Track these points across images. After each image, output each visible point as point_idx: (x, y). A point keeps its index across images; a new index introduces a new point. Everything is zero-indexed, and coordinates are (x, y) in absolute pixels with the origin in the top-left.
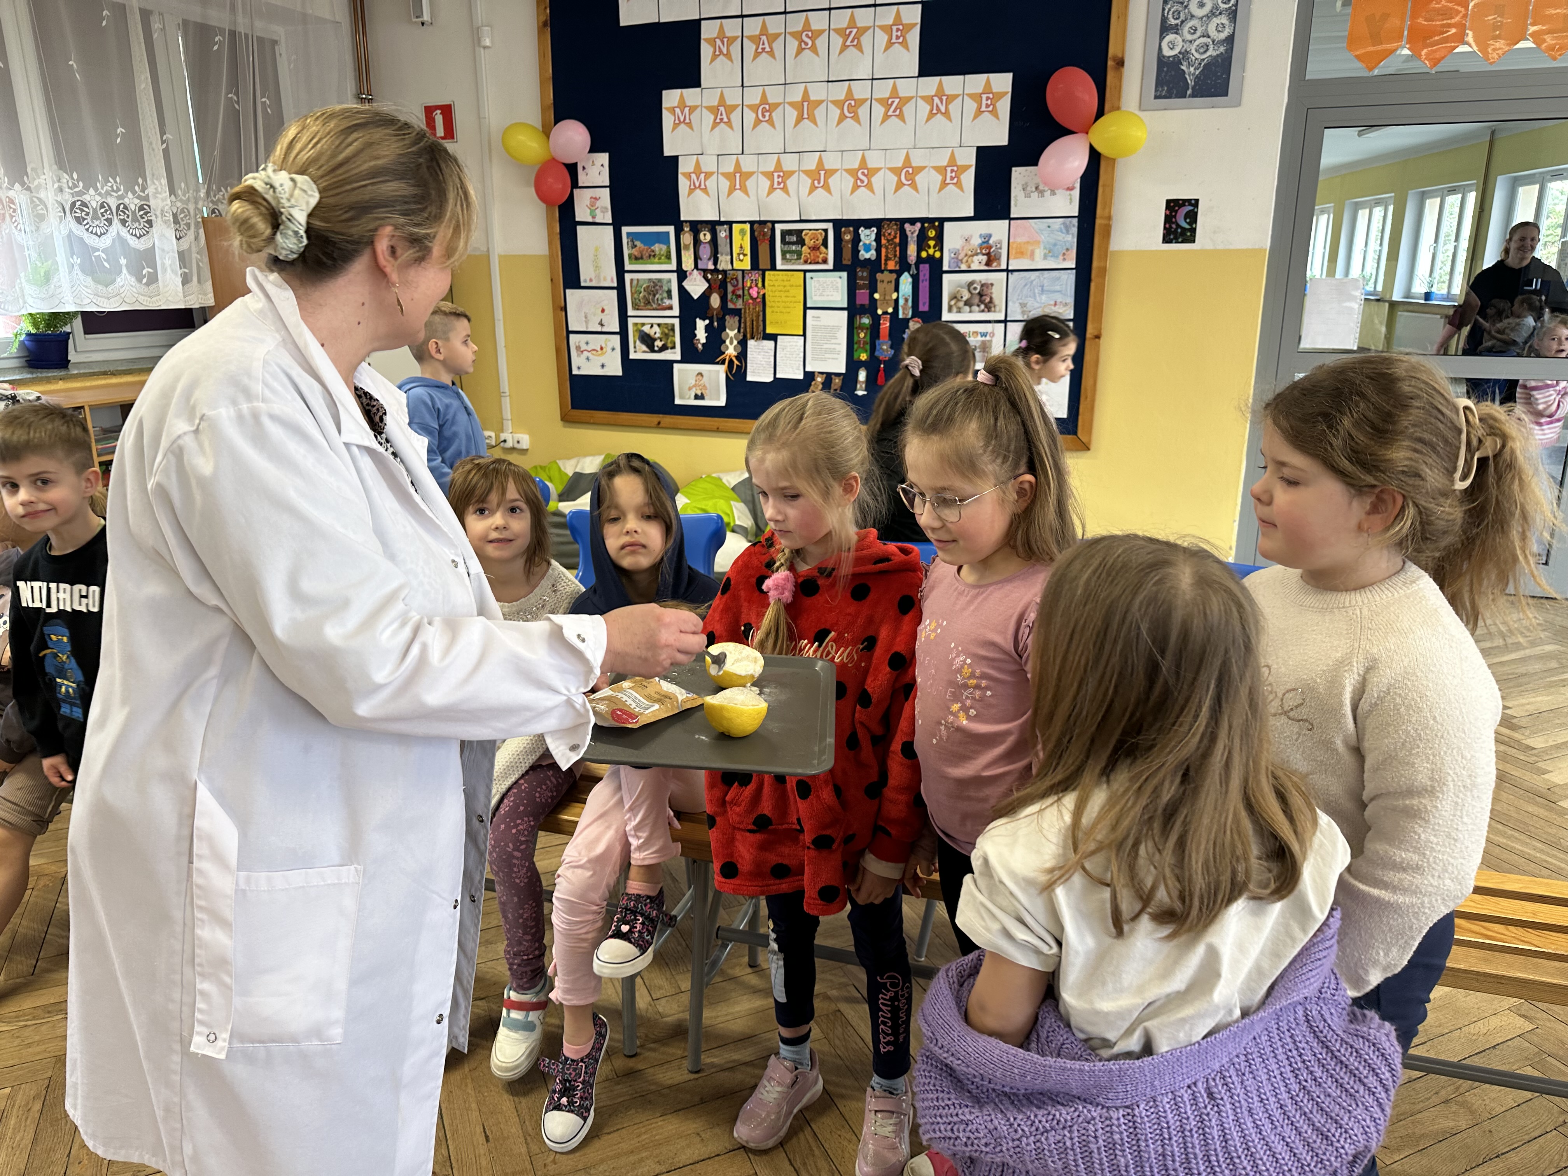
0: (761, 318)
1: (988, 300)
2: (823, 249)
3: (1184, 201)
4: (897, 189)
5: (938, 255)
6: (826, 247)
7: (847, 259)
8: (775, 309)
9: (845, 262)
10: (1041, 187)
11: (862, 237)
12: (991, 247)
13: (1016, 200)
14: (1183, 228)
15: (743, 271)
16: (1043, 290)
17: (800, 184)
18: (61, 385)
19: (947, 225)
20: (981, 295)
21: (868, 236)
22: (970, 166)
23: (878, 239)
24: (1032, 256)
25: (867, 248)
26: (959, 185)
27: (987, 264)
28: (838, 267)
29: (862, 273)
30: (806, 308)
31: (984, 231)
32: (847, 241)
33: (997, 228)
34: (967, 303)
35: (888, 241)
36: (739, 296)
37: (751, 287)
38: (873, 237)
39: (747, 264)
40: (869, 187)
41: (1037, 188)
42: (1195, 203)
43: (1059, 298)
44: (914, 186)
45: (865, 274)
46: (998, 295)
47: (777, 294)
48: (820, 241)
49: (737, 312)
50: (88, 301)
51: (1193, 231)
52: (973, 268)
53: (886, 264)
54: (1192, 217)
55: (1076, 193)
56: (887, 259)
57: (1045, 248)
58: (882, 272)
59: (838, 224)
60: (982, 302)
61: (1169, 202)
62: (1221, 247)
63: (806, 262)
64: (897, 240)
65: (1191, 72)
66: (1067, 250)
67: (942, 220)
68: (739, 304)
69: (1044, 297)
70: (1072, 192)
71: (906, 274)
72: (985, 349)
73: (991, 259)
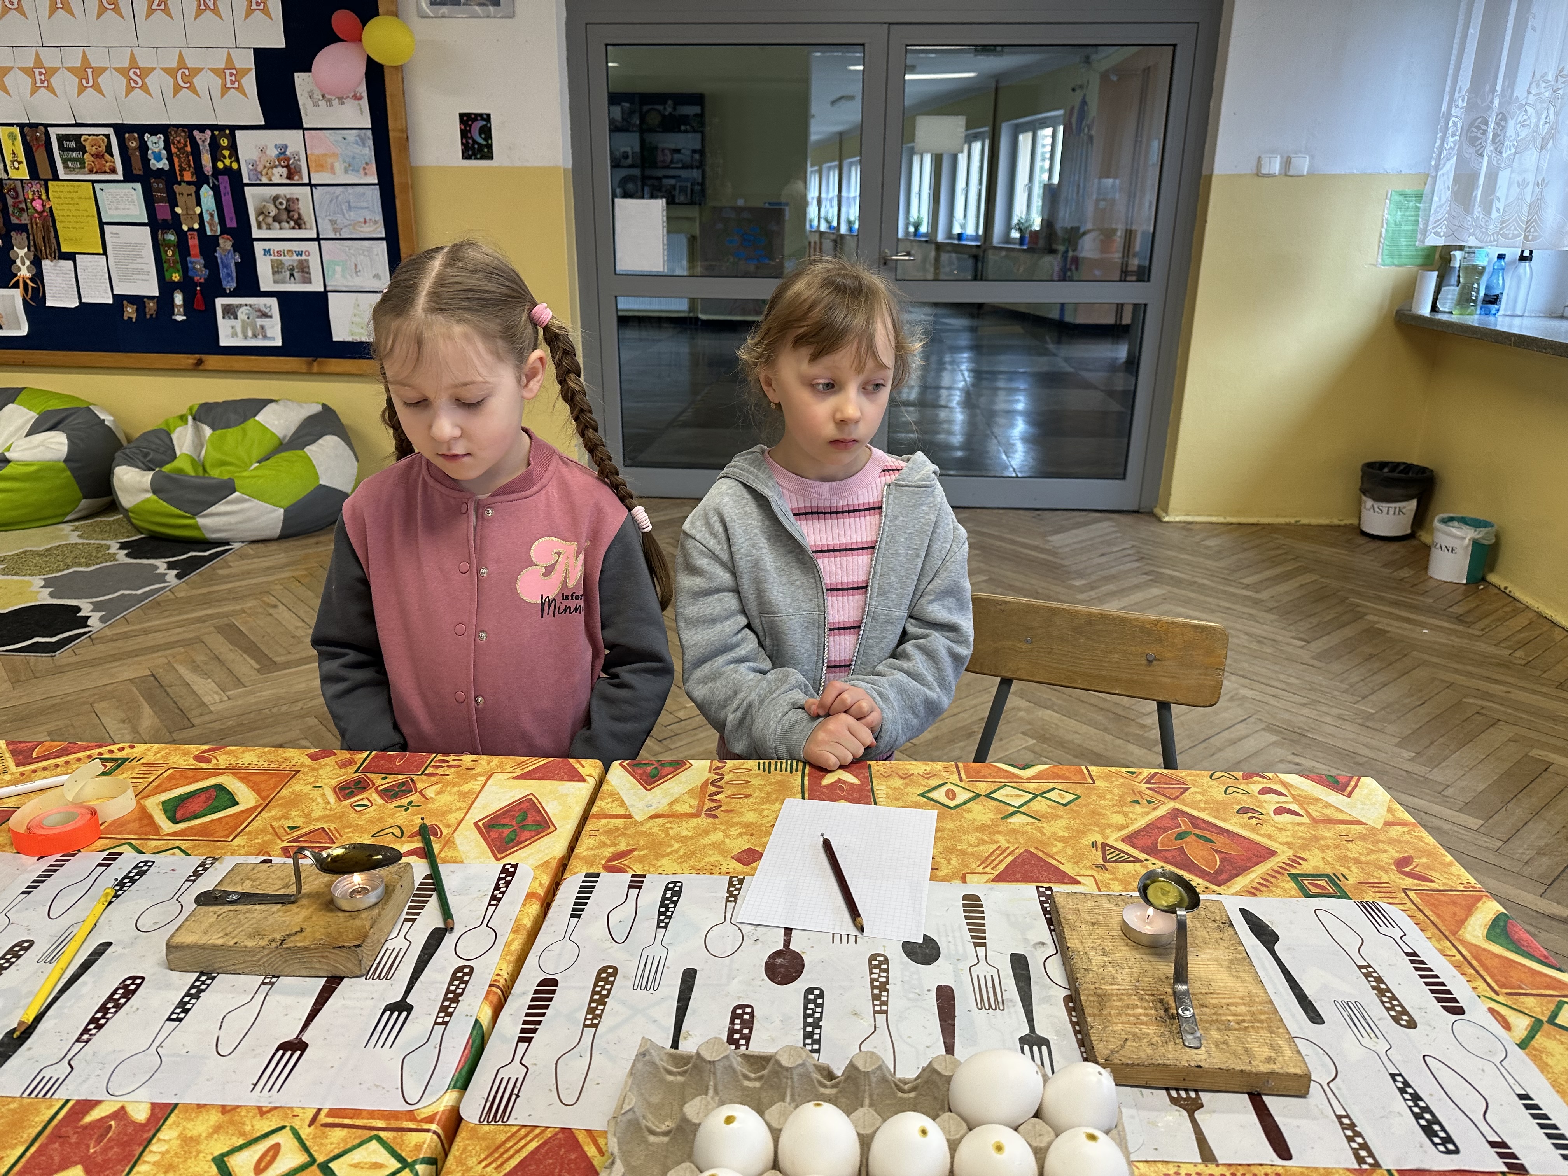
0: (52, 234)
1: (296, 216)
2: (107, 156)
3: (476, 115)
4: (176, 93)
5: (235, 166)
6: (112, 155)
7: (138, 169)
8: (67, 225)
9: (135, 172)
10: (327, 96)
11: (150, 144)
12: (288, 159)
13: (305, 109)
14: (479, 144)
15: (21, 180)
16: (350, 207)
17: (65, 83)
19: (238, 133)
20: (288, 210)
21: (155, 143)
22: (251, 70)
23: (167, 147)
24: (332, 170)
25: (158, 158)
26: (240, 89)
27: (289, 177)
28: (128, 178)
29: (158, 185)
30: (102, 224)
31: (279, 142)
32: (134, 149)
33: (291, 138)
34: (275, 219)
35: (179, 149)
36: (22, 210)
37: (33, 200)
38: (162, 145)
39: (23, 173)
40: (144, 88)
41: (323, 96)
42: (487, 118)
43: (368, 215)
44: (192, 88)
45: (161, 186)
46: (305, 209)
47: (65, 207)
48: (103, 148)
49: (22, 228)
51: (490, 147)
52: (276, 180)
53: (182, 175)
54: (486, 132)
55: (365, 102)
56: (182, 170)
57: (344, 161)
58: (179, 184)
59: (121, 130)
60: (291, 218)
61: (462, 116)
62: (518, 164)
63: (91, 171)
64: (189, 149)
66: (367, 163)
67: (233, 128)
68: (25, 219)
69: (352, 213)
70: (361, 102)
71: (205, 186)
72: (304, 269)
73: (292, 172)
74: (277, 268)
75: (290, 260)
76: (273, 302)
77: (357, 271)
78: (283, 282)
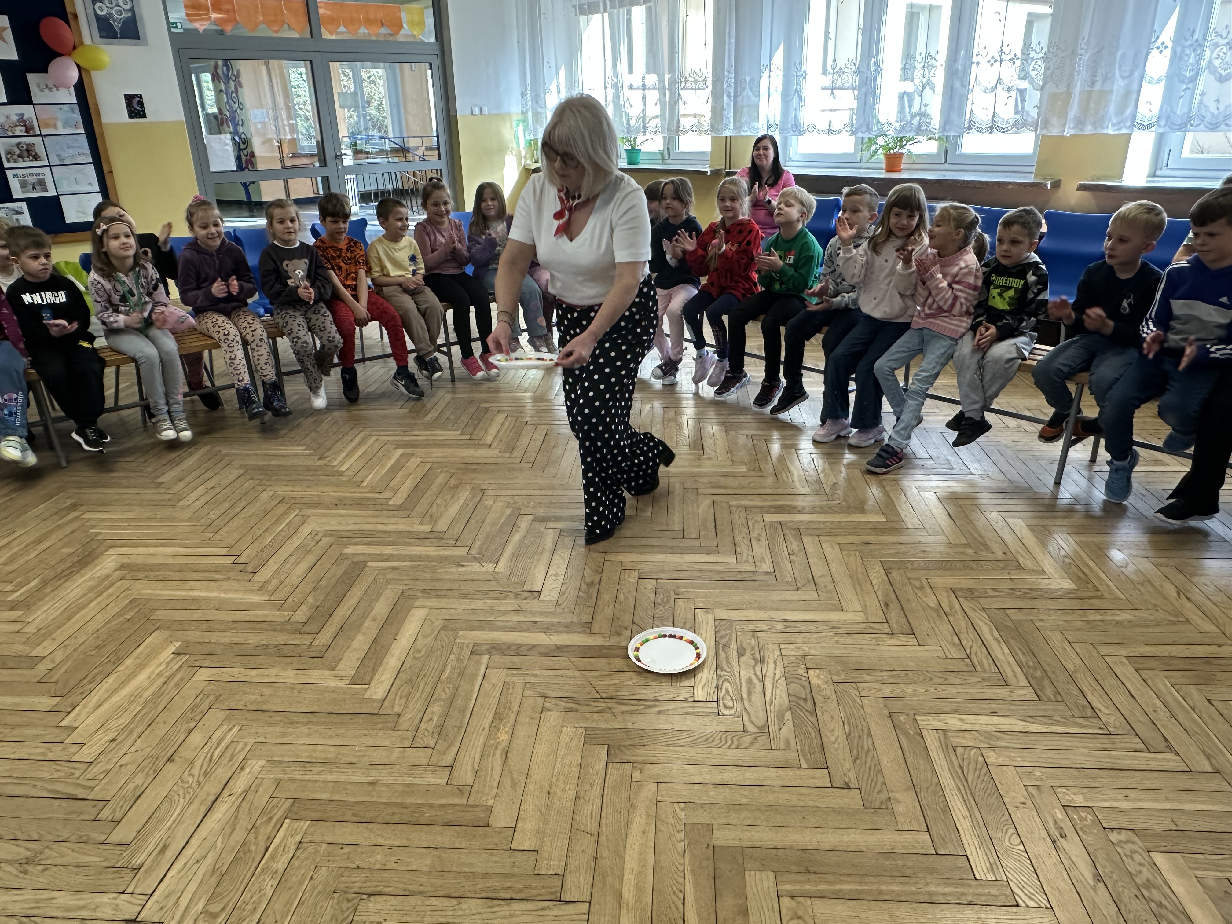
1: (33, 154)
3: (134, 95)
10: (49, 86)
12: (25, 121)
13: (35, 93)
14: (138, 110)
16: (68, 147)
20: (28, 150)
24: (55, 127)
27: (27, 131)
31: (18, 112)
33: (27, 111)
34: (19, 156)
41: (46, 86)
42: (141, 97)
43: (81, 151)
46: (40, 150)
51: (144, 111)
52: (18, 133)
54: (141, 104)
55: (72, 90)
57: (62, 122)
60: (30, 155)
61: (126, 96)
62: (160, 120)
65: (117, 26)
66: (77, 122)
69: (70, 150)
70: (69, 89)
72: (42, 184)
73: (29, 129)
74: (24, 185)
75: (31, 179)
76: (24, 205)
77: (77, 182)
78: (28, 192)
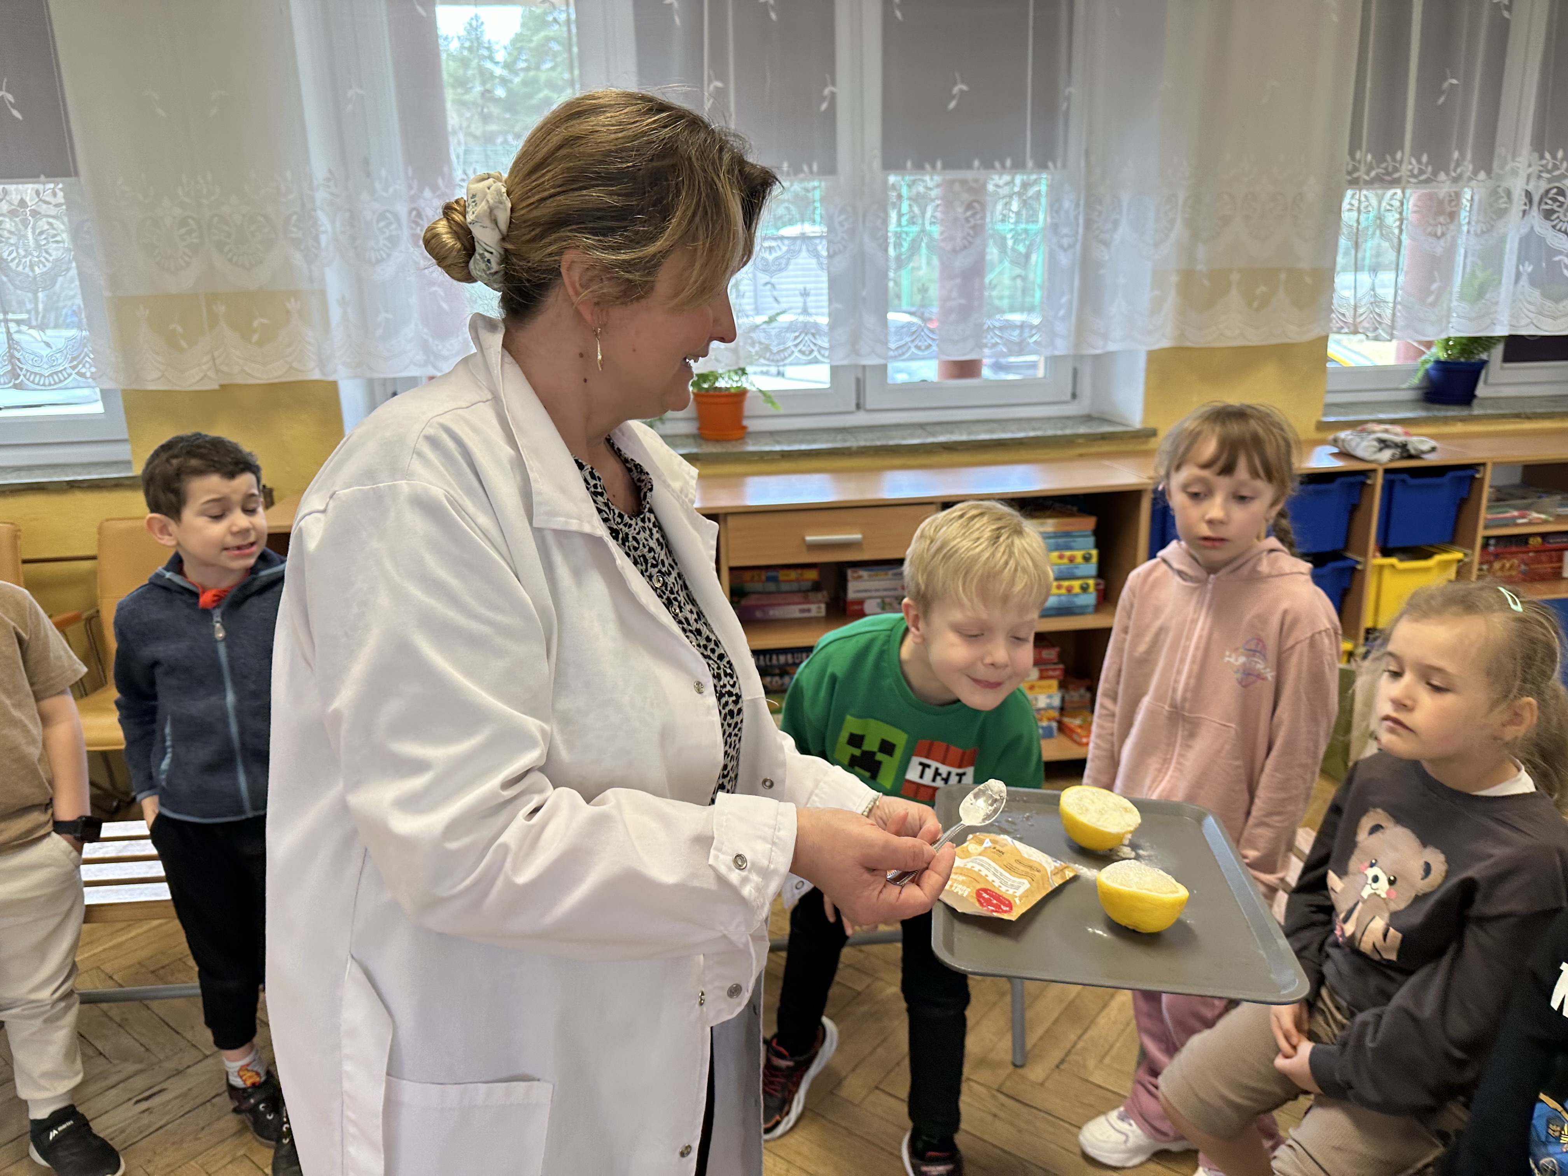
18: (1459, 428)
50: (1526, 321)
